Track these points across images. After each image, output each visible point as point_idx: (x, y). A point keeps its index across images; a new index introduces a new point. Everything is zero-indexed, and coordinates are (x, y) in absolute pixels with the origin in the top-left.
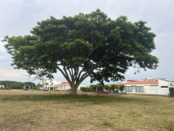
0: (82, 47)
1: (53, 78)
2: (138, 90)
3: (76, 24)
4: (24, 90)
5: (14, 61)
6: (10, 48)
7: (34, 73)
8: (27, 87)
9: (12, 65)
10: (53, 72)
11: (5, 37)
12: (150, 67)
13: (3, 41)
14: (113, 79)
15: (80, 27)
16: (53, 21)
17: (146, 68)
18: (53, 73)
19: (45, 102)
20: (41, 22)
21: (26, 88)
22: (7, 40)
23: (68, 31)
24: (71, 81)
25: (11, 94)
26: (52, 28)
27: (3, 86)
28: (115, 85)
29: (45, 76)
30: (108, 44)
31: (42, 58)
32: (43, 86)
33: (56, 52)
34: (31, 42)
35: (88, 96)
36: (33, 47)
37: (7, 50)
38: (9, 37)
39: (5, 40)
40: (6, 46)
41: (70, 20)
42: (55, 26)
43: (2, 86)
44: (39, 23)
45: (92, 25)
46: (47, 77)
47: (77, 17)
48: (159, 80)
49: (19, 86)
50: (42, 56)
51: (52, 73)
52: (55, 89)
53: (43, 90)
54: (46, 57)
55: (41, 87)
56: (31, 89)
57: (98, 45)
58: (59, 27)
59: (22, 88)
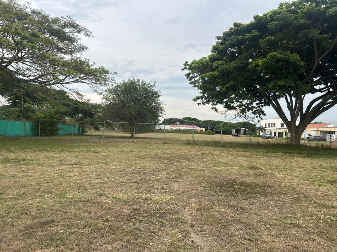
0: (281, 63)
1: (265, 115)
4: (233, 135)
5: (201, 93)
6: (192, 78)
7: (235, 108)
8: (238, 131)
10: (265, 105)
11: (185, 64)
13: (183, 69)
15: (280, 29)
16: (239, 30)
18: (264, 107)
20: (221, 35)
21: (236, 132)
22: (188, 67)
23: (259, 41)
24: (289, 120)
26: (236, 42)
27: (204, 129)
31: (227, 88)
32: (265, 130)
33: (245, 77)
34: (215, 64)
36: (216, 73)
37: (189, 80)
38: (189, 63)
39: (186, 68)
40: (188, 75)
41: (264, 21)
42: (240, 37)
43: (201, 129)
44: (219, 38)
45: (298, 23)
46: (253, 113)
47: (275, 12)
49: (226, 128)
51: (262, 106)
52: (286, 135)
53: (263, 137)
54: (233, 85)
55: (262, 131)
56: (244, 135)
57: (329, 50)
58: (246, 37)
59: (230, 133)
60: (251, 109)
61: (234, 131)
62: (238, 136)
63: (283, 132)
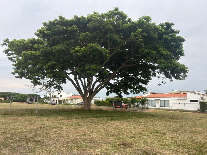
1: (62, 89)
2: (163, 105)
3: (90, 25)
4: (27, 103)
5: (15, 69)
7: (40, 84)
9: (13, 73)
10: (62, 83)
11: (5, 41)
12: (177, 78)
13: (2, 45)
14: (133, 91)
15: (94, 29)
16: (63, 22)
17: (173, 78)
19: (52, 118)
20: (47, 22)
21: (30, 101)
22: (7, 44)
23: (81, 34)
25: (11, 107)
26: (61, 30)
27: (3, 99)
28: (136, 99)
29: (52, 87)
30: (127, 49)
32: (50, 99)
33: (65, 59)
34: (35, 46)
35: (103, 111)
36: (38, 53)
37: (8, 56)
38: (10, 41)
39: (5, 44)
40: (6, 51)
41: (82, 21)
42: (65, 28)
43: (1, 98)
44: (45, 24)
45: (108, 27)
46: (55, 88)
47: (91, 17)
48: (187, 93)
49: (21, 98)
50: (49, 64)
52: (64, 102)
53: (50, 104)
54: (54, 64)
55: (48, 100)
56: (36, 103)
57: (115, 51)
58: (70, 29)
59: (25, 101)
60: (53, 85)
61: (28, 100)
62: (31, 103)
63: (62, 100)
